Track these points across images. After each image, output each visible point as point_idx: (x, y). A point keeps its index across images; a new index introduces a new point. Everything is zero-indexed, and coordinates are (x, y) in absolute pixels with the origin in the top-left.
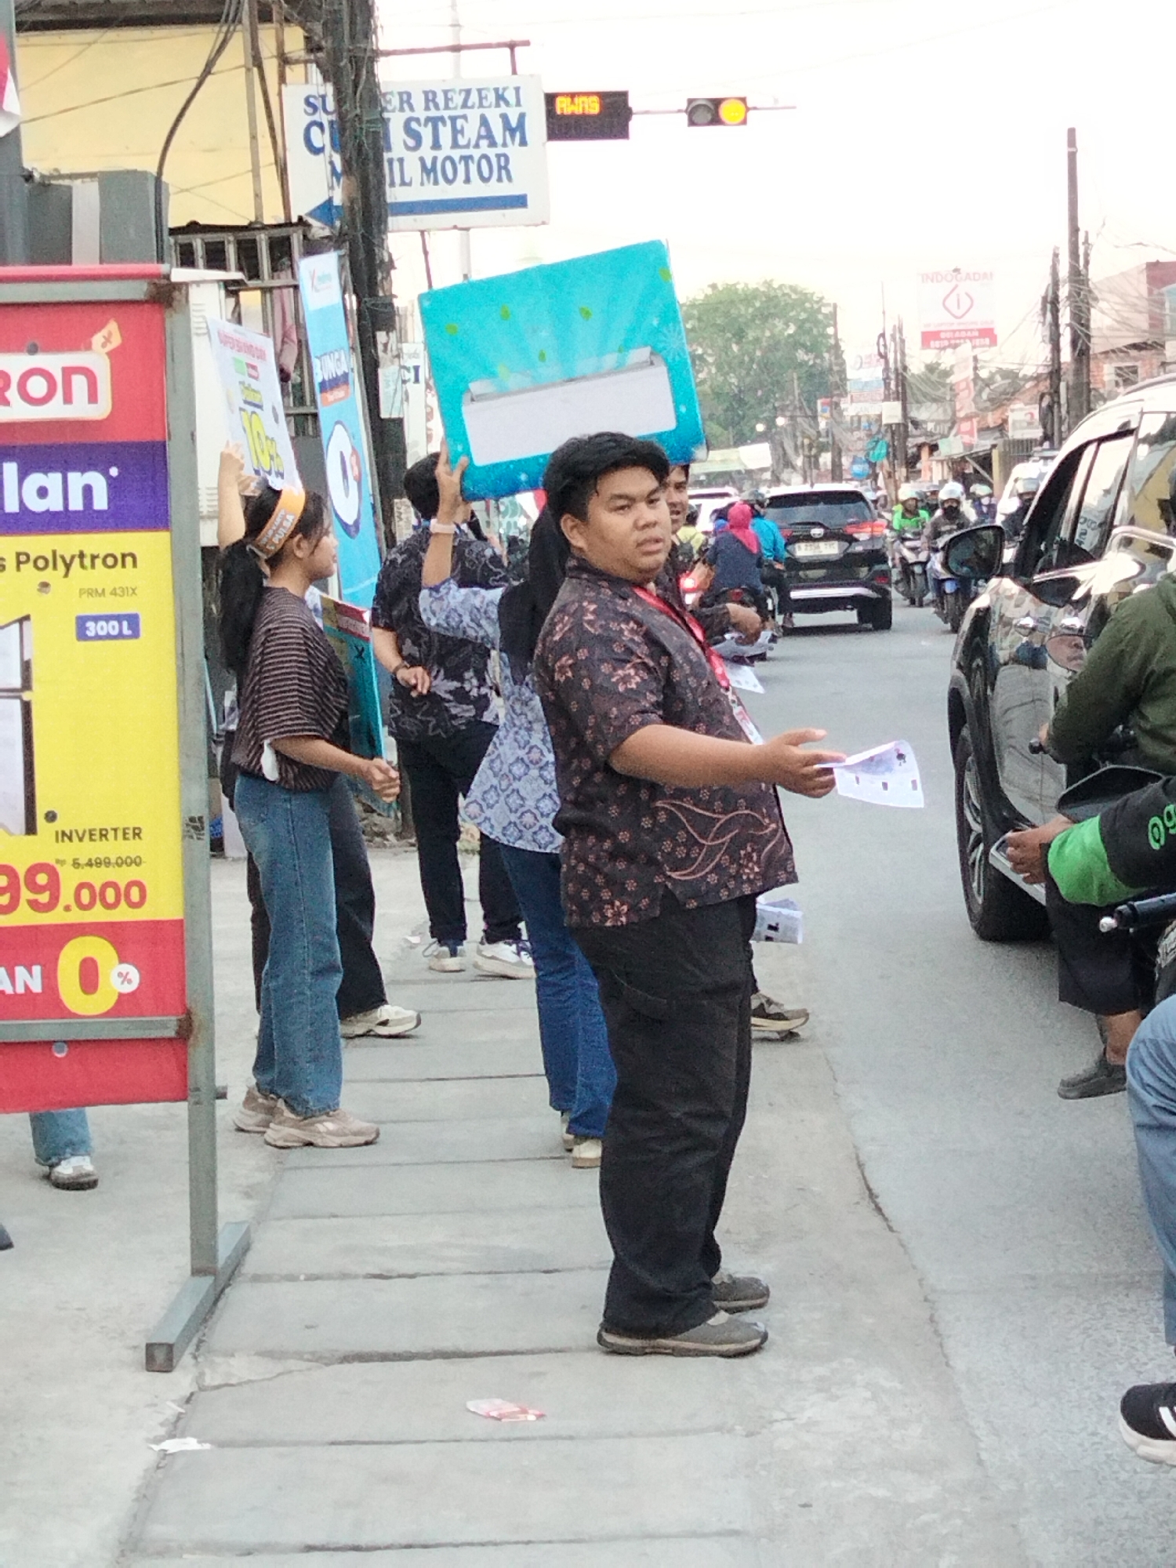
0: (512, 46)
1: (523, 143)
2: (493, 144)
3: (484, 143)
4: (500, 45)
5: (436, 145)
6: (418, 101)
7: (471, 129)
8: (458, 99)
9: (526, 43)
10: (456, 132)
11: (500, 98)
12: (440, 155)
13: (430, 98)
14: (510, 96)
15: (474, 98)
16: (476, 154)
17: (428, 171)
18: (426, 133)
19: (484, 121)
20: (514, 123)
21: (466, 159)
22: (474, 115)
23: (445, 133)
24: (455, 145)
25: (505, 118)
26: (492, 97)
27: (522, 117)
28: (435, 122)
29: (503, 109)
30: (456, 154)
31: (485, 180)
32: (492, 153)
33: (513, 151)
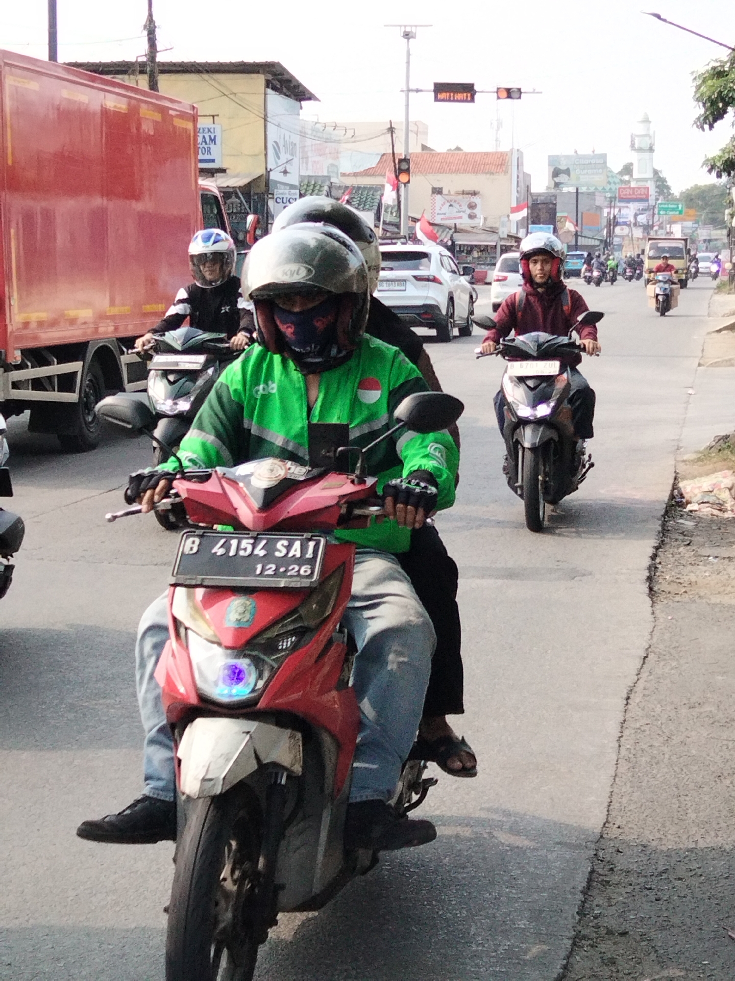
0: (213, 116)
1: (215, 144)
2: (206, 144)
4: (209, 116)
9: (218, 115)
11: (209, 130)
14: (212, 130)
19: (204, 137)
20: (213, 138)
27: (215, 136)
29: (210, 134)
31: (203, 154)
32: (206, 147)
33: (212, 146)
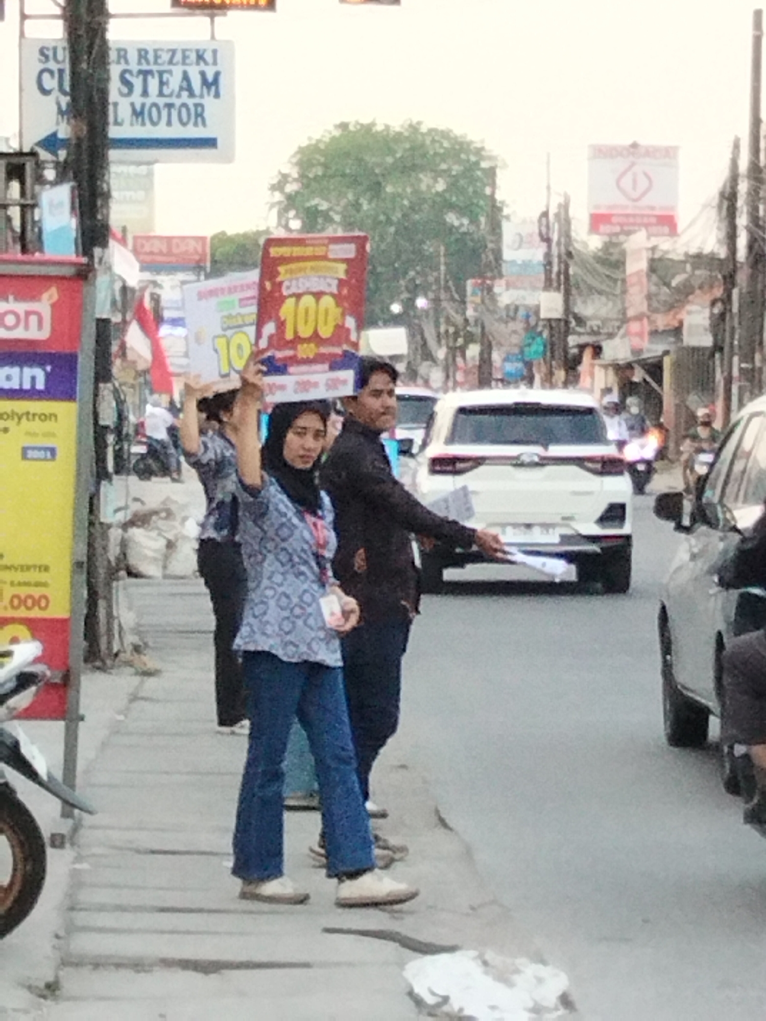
1: (217, 95)
2: (192, 94)
3: (185, 94)
5: (145, 93)
6: (133, 56)
7: (175, 81)
8: (165, 57)
10: (162, 83)
11: (200, 57)
12: (148, 101)
13: (142, 54)
14: (208, 56)
15: (178, 57)
16: (178, 102)
17: (138, 114)
18: (137, 82)
19: (186, 77)
20: (210, 78)
21: (170, 106)
22: (178, 71)
23: (153, 83)
24: (161, 94)
25: (203, 74)
26: (193, 56)
27: (217, 75)
28: (145, 74)
29: (202, 66)
30: (161, 101)
31: (184, 124)
32: (191, 102)
33: (209, 102)
